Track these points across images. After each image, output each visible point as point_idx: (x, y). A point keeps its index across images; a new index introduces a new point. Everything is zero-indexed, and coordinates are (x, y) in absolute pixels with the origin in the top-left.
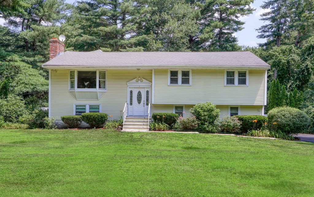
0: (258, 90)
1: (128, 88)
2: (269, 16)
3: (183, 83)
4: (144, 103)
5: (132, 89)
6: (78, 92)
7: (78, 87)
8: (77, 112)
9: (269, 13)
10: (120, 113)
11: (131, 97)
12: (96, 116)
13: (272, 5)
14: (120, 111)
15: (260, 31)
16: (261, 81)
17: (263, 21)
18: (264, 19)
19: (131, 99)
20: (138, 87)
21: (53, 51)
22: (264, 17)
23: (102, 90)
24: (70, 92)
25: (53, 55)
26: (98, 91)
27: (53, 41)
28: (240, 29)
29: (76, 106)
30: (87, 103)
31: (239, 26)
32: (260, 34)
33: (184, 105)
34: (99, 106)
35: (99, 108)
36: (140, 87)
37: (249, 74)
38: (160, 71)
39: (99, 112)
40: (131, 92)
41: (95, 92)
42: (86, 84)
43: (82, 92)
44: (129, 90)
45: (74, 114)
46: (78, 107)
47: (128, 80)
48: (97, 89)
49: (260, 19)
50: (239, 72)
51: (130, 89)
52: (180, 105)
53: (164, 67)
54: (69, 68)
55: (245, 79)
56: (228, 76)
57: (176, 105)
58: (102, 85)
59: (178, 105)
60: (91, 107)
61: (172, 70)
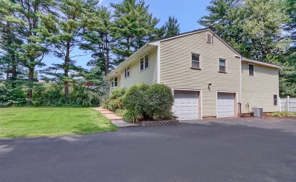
0: (154, 70)
23: (116, 87)
48: (114, 87)
50: (145, 57)
55: (148, 61)
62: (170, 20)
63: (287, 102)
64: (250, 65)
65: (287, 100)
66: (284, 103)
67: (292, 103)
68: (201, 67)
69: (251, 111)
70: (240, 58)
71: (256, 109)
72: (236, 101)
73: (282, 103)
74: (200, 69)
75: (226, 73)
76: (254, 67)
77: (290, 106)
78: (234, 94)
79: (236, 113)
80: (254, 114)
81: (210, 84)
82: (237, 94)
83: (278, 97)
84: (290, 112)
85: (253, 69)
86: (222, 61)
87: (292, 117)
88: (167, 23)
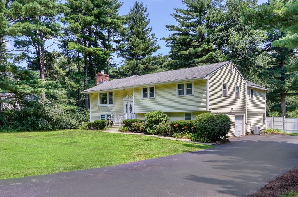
0: (201, 98)
1: (124, 102)
4: (133, 113)
7: (100, 104)
11: (126, 108)
12: (99, 122)
16: (204, 90)
23: (111, 105)
24: (98, 107)
26: (109, 106)
30: (106, 113)
37: (194, 85)
40: (126, 105)
42: (105, 101)
45: (100, 119)
46: (102, 116)
47: (123, 97)
48: (108, 104)
50: (187, 84)
51: (126, 103)
55: (192, 89)
56: (179, 88)
58: (111, 102)
62: (136, 6)
63: (271, 121)
64: (251, 90)
65: (272, 119)
66: (269, 121)
67: (275, 121)
68: (227, 95)
69: (252, 129)
70: (246, 84)
71: (256, 128)
72: (244, 122)
73: (268, 121)
74: (227, 97)
75: (239, 98)
76: (253, 91)
77: (274, 124)
78: (243, 116)
79: (244, 132)
80: (255, 132)
81: (232, 109)
82: (245, 116)
83: (265, 117)
84: (274, 129)
85: (253, 93)
86: (237, 88)
87: (276, 133)
88: (132, 9)
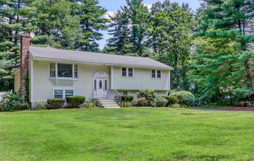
0: (166, 81)
2: (113, 32)
3: (129, 76)
4: (104, 89)
5: (96, 79)
6: (58, 80)
7: (58, 76)
8: (55, 96)
9: (113, 31)
10: (91, 96)
11: (95, 84)
13: (115, 26)
14: (91, 95)
15: (108, 41)
16: (167, 76)
17: (110, 35)
18: (110, 34)
19: (95, 86)
20: (100, 77)
21: (26, 44)
22: (110, 33)
23: (76, 79)
24: (50, 80)
25: (25, 48)
26: (74, 79)
27: (26, 36)
28: (100, 39)
29: (55, 91)
30: (64, 88)
31: (100, 37)
32: (108, 43)
33: (128, 90)
34: (72, 91)
35: (73, 93)
36: (102, 77)
37: (162, 72)
38: (116, 67)
39: (73, 95)
40: (95, 81)
41: (72, 80)
42: (63, 74)
43: (61, 80)
44: (94, 79)
45: (53, 97)
47: (94, 72)
49: (108, 33)
50: (157, 70)
52: (126, 90)
53: (121, 64)
54: (49, 61)
56: (152, 73)
57: (123, 90)
59: (125, 90)
60: (67, 92)
61: (123, 67)
